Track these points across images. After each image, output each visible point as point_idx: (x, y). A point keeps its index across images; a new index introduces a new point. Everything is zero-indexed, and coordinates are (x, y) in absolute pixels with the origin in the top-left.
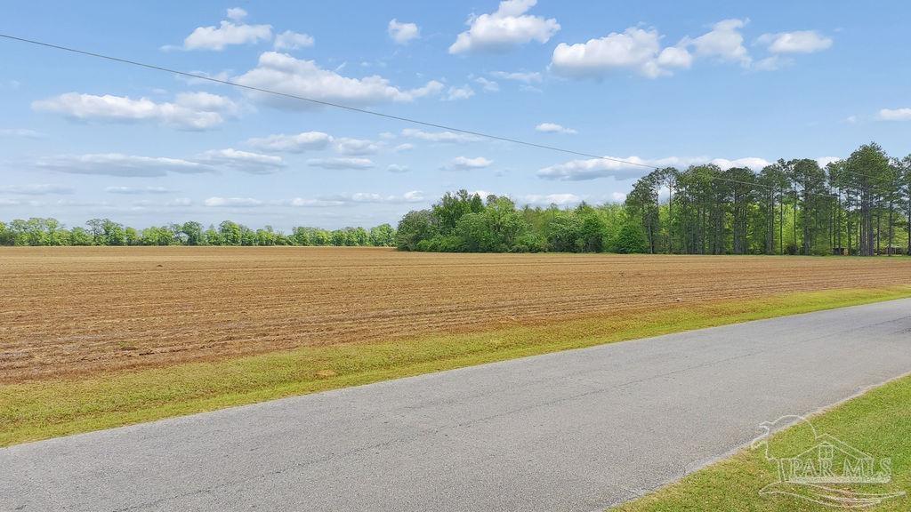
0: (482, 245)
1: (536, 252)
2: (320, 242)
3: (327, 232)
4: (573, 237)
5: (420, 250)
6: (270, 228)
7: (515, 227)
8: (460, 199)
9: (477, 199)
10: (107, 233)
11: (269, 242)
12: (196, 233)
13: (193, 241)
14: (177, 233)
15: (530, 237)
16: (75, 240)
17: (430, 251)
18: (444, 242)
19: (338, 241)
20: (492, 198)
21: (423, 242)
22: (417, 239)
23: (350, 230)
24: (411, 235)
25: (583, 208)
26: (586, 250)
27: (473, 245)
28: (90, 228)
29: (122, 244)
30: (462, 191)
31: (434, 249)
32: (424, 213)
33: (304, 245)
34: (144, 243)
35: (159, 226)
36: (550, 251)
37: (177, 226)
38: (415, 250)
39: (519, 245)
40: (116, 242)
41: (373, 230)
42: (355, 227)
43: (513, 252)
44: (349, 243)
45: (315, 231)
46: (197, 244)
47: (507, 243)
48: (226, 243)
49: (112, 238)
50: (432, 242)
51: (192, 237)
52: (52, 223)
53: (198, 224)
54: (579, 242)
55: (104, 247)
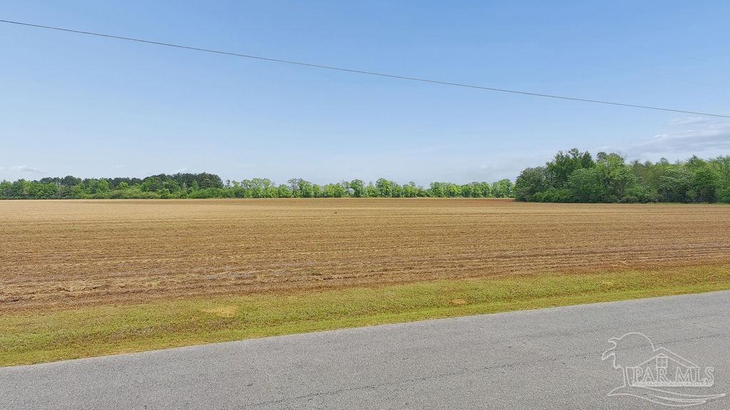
0: (592, 196)
1: (646, 202)
2: (452, 194)
3: (457, 186)
4: (685, 188)
5: (536, 200)
6: (413, 184)
7: (625, 180)
8: (571, 157)
9: (587, 157)
10: (301, 189)
11: (412, 195)
12: (359, 188)
13: (357, 194)
14: (347, 188)
15: (639, 189)
16: (281, 194)
17: (544, 201)
18: (557, 194)
19: (466, 193)
20: (602, 155)
21: (538, 194)
22: (532, 191)
23: (476, 184)
24: (528, 188)
25: (695, 163)
26: (698, 200)
27: (583, 196)
28: (290, 185)
29: (310, 197)
30: (573, 150)
31: (548, 200)
32: (539, 169)
33: (439, 196)
34: (325, 195)
35: (335, 183)
36: (660, 201)
37: (347, 183)
38: (531, 201)
39: (628, 196)
40: (307, 195)
41: (495, 184)
42: (480, 182)
43: (623, 202)
44: (475, 195)
45: (448, 186)
46: (360, 197)
47: (617, 194)
48: (381, 195)
49: (304, 192)
50: (546, 194)
51: (357, 191)
52: (267, 182)
53: (361, 182)
54: (691, 193)
55: (299, 198)
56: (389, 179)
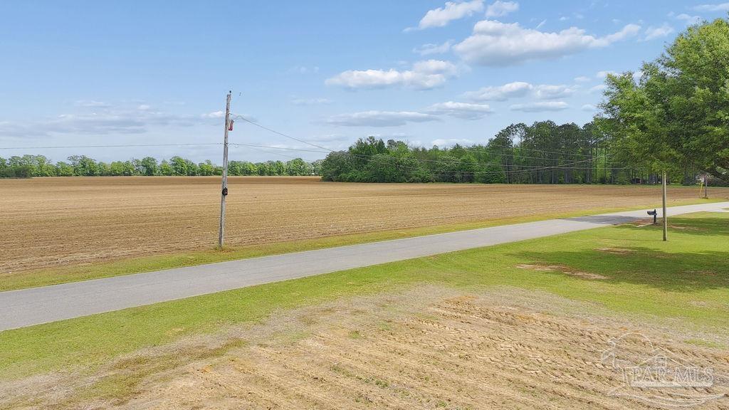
0: (387, 177)
1: (427, 182)
2: (249, 173)
3: (253, 165)
4: (453, 172)
5: (341, 180)
6: (209, 162)
7: (411, 164)
8: (369, 143)
9: (382, 143)
10: (84, 167)
11: (209, 173)
12: (152, 166)
13: (150, 172)
14: (137, 166)
15: (422, 171)
16: (60, 172)
17: (348, 181)
18: (359, 175)
19: (262, 172)
20: (391, 142)
21: (343, 175)
22: (338, 173)
23: (271, 163)
24: (335, 170)
25: (458, 150)
26: (462, 180)
27: (380, 177)
28: (70, 163)
29: (96, 175)
30: (371, 138)
31: (351, 180)
32: (342, 153)
33: (236, 175)
34: (113, 172)
35: (123, 161)
36: (436, 181)
37: (138, 161)
38: (336, 181)
39: (414, 177)
40: (92, 174)
41: (288, 163)
42: (275, 161)
43: (410, 182)
44: (270, 173)
45: (245, 164)
46: (153, 175)
47: (406, 176)
48: (176, 174)
49: (87, 170)
50: (350, 175)
51: (148, 169)
52: (41, 160)
53: (153, 160)
54: (458, 175)
55: (81, 178)
56: (184, 158)
